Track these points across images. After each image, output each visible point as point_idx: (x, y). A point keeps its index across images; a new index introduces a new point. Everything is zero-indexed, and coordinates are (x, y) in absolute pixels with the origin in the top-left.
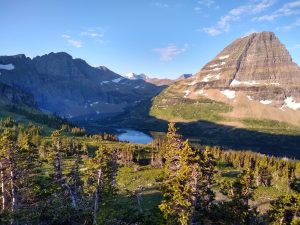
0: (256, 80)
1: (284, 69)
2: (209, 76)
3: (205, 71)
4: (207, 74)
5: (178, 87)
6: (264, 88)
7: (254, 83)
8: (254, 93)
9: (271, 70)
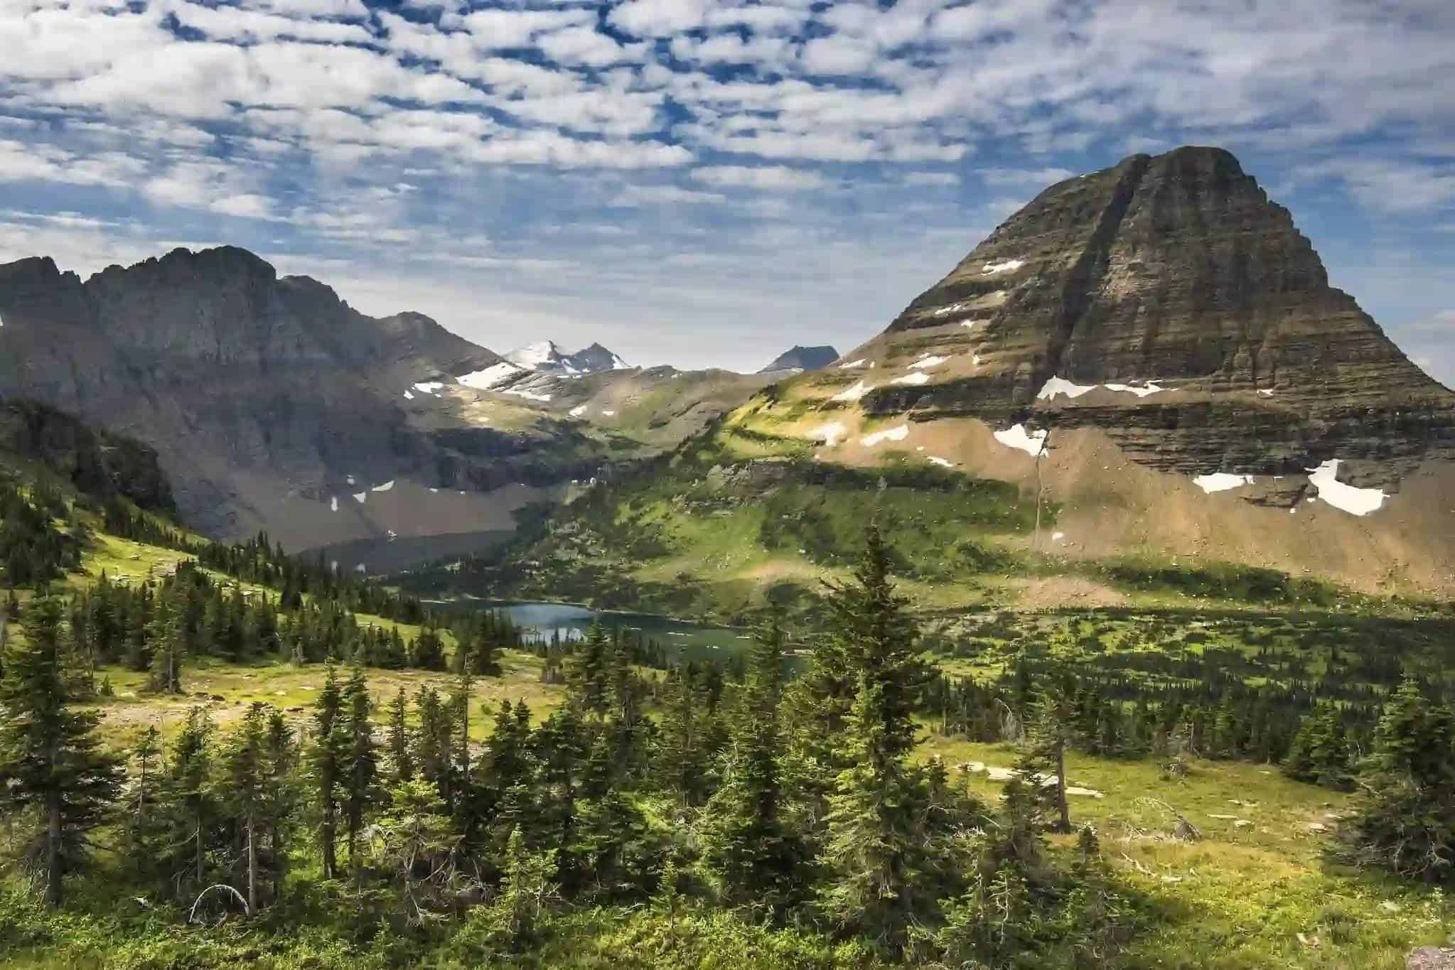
0: (1162, 372)
1: (1293, 324)
2: (930, 361)
3: (911, 334)
4: (919, 347)
5: (780, 411)
6: (1200, 413)
7: (1147, 391)
8: (1154, 436)
9: (1230, 327)
